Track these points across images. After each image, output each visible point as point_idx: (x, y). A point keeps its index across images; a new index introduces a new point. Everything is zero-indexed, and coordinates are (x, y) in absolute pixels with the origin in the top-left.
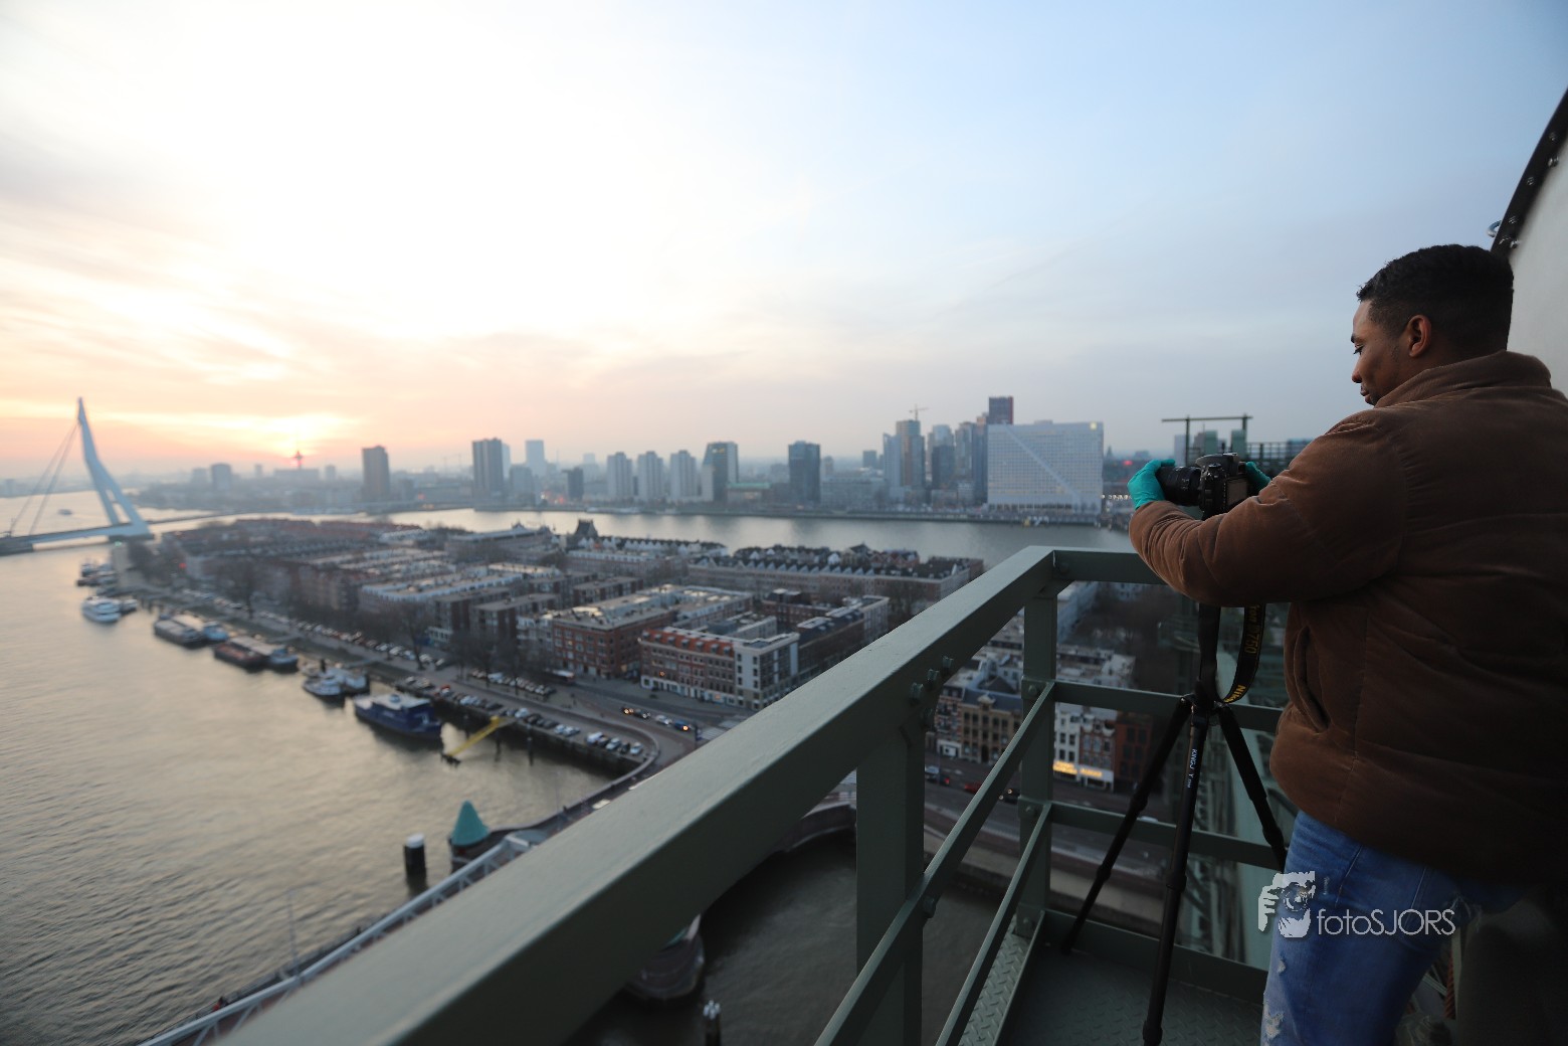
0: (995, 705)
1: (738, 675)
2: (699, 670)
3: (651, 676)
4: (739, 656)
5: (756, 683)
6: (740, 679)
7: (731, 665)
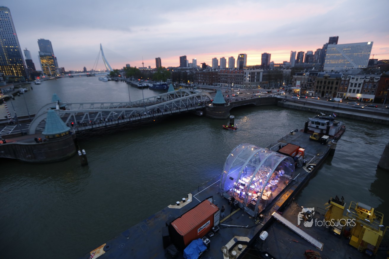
0: (329, 77)
1: (244, 79)
2: (233, 79)
3: (220, 83)
4: (245, 73)
5: (249, 80)
6: (245, 80)
7: (243, 76)
